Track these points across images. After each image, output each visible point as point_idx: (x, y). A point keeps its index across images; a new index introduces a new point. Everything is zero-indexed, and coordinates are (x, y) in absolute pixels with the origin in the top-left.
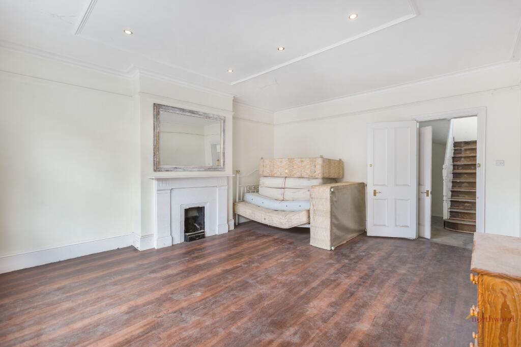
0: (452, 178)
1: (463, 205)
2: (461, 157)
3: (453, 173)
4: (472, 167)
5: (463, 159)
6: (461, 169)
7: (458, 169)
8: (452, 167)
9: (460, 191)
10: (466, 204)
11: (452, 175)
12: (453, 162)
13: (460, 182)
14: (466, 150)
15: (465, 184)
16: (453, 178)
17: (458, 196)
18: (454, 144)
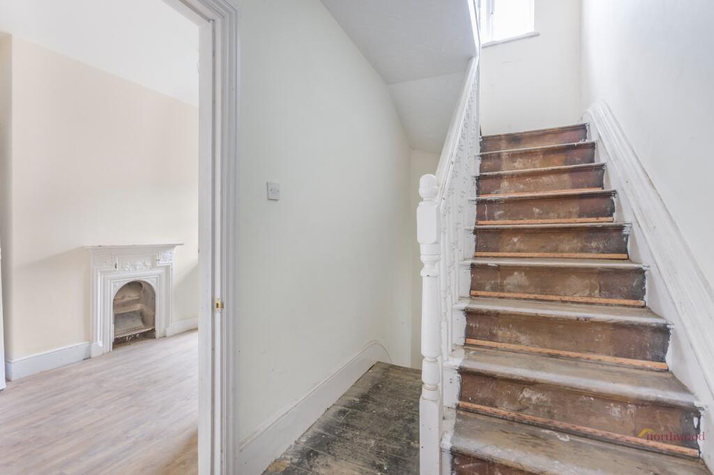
0: (472, 252)
1: (513, 399)
2: (500, 177)
3: (476, 232)
4: (537, 210)
5: (505, 184)
6: (501, 217)
7: (491, 217)
8: (473, 210)
9: (497, 314)
10: (527, 393)
11: (473, 237)
12: (478, 193)
13: (498, 268)
14: (513, 156)
15: (517, 278)
16: (477, 249)
17: (492, 337)
18: (481, 144)
